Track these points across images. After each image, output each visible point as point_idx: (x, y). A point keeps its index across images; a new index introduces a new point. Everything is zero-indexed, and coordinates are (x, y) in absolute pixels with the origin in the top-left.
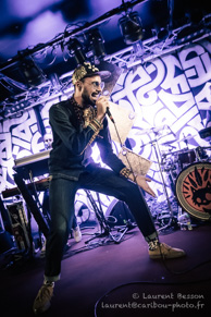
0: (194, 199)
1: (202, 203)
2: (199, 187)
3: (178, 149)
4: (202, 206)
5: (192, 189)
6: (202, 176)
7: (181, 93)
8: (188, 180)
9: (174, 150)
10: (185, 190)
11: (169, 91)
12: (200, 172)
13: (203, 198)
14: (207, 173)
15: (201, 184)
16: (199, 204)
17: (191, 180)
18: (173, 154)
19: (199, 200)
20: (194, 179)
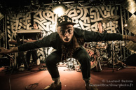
11: (83, 21)
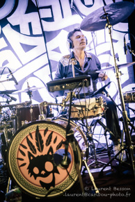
0: (30, 169)
1: (40, 175)
2: (39, 154)
3: (18, 102)
4: (39, 178)
5: (30, 155)
6: (45, 139)
7: (32, 35)
8: (25, 143)
9: (13, 103)
10: (21, 156)
12: (42, 133)
13: (42, 168)
14: (50, 136)
15: (41, 149)
16: (36, 176)
17: (29, 143)
18: (11, 107)
19: (36, 170)
20: (34, 142)
